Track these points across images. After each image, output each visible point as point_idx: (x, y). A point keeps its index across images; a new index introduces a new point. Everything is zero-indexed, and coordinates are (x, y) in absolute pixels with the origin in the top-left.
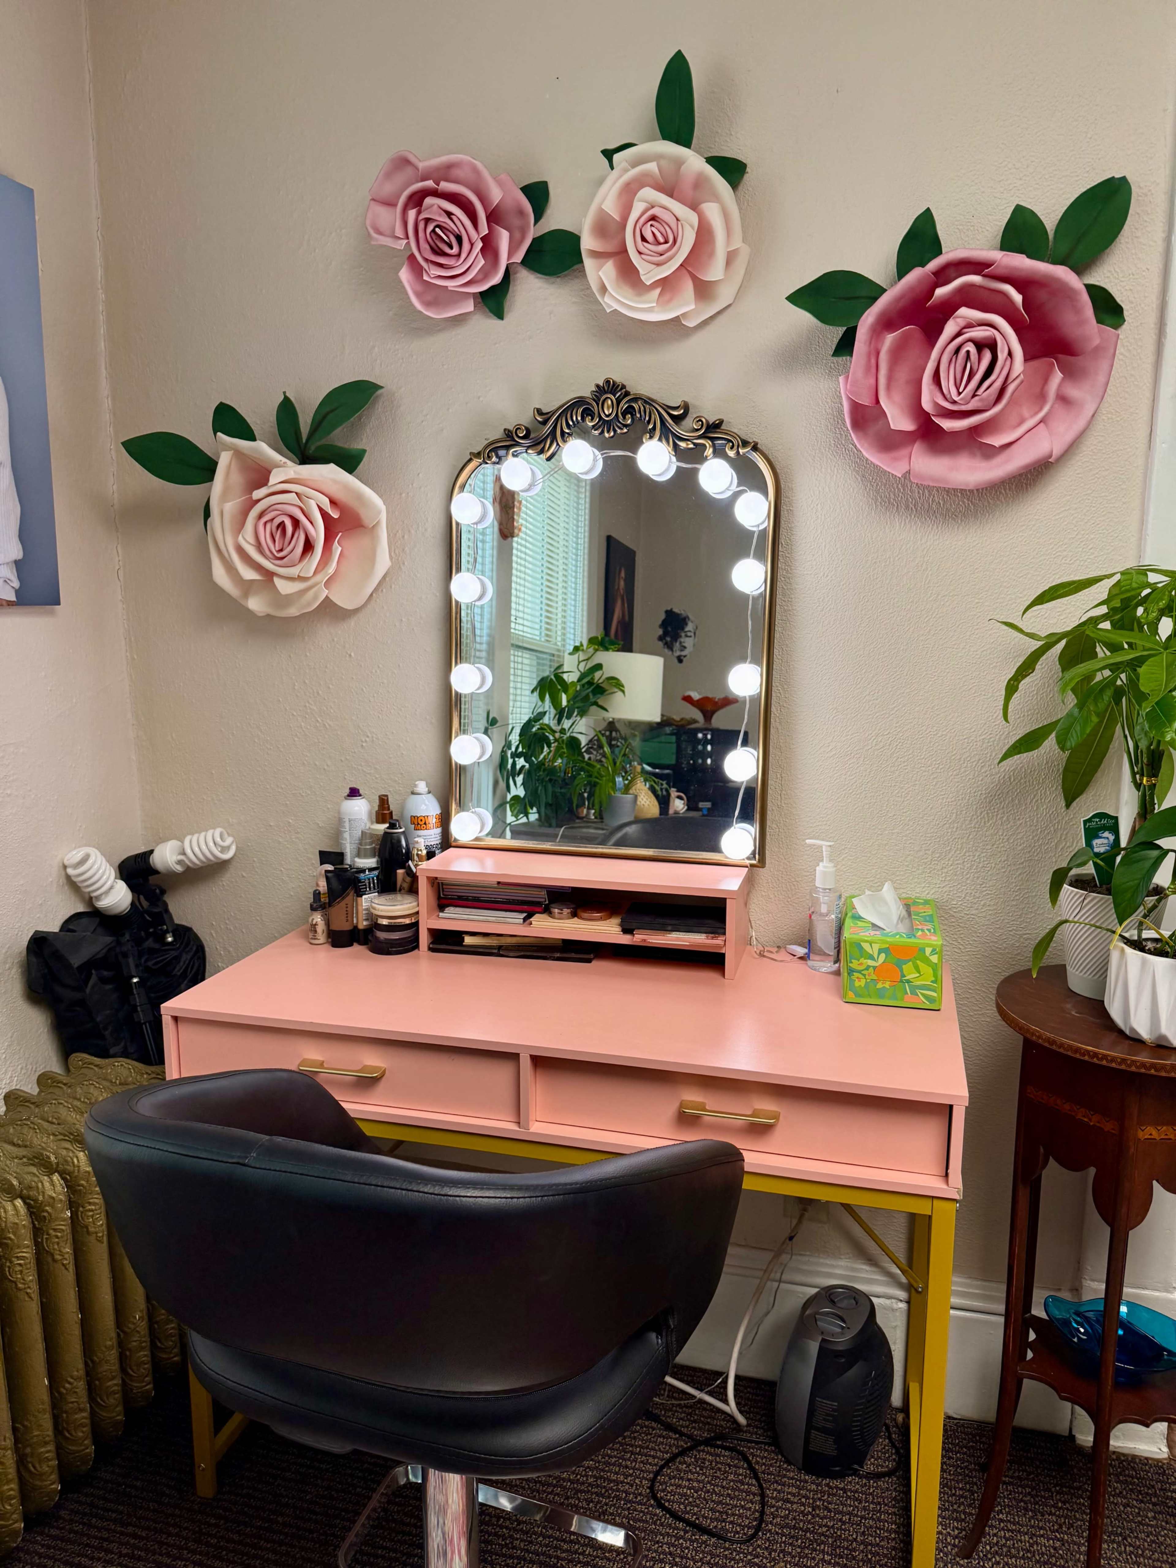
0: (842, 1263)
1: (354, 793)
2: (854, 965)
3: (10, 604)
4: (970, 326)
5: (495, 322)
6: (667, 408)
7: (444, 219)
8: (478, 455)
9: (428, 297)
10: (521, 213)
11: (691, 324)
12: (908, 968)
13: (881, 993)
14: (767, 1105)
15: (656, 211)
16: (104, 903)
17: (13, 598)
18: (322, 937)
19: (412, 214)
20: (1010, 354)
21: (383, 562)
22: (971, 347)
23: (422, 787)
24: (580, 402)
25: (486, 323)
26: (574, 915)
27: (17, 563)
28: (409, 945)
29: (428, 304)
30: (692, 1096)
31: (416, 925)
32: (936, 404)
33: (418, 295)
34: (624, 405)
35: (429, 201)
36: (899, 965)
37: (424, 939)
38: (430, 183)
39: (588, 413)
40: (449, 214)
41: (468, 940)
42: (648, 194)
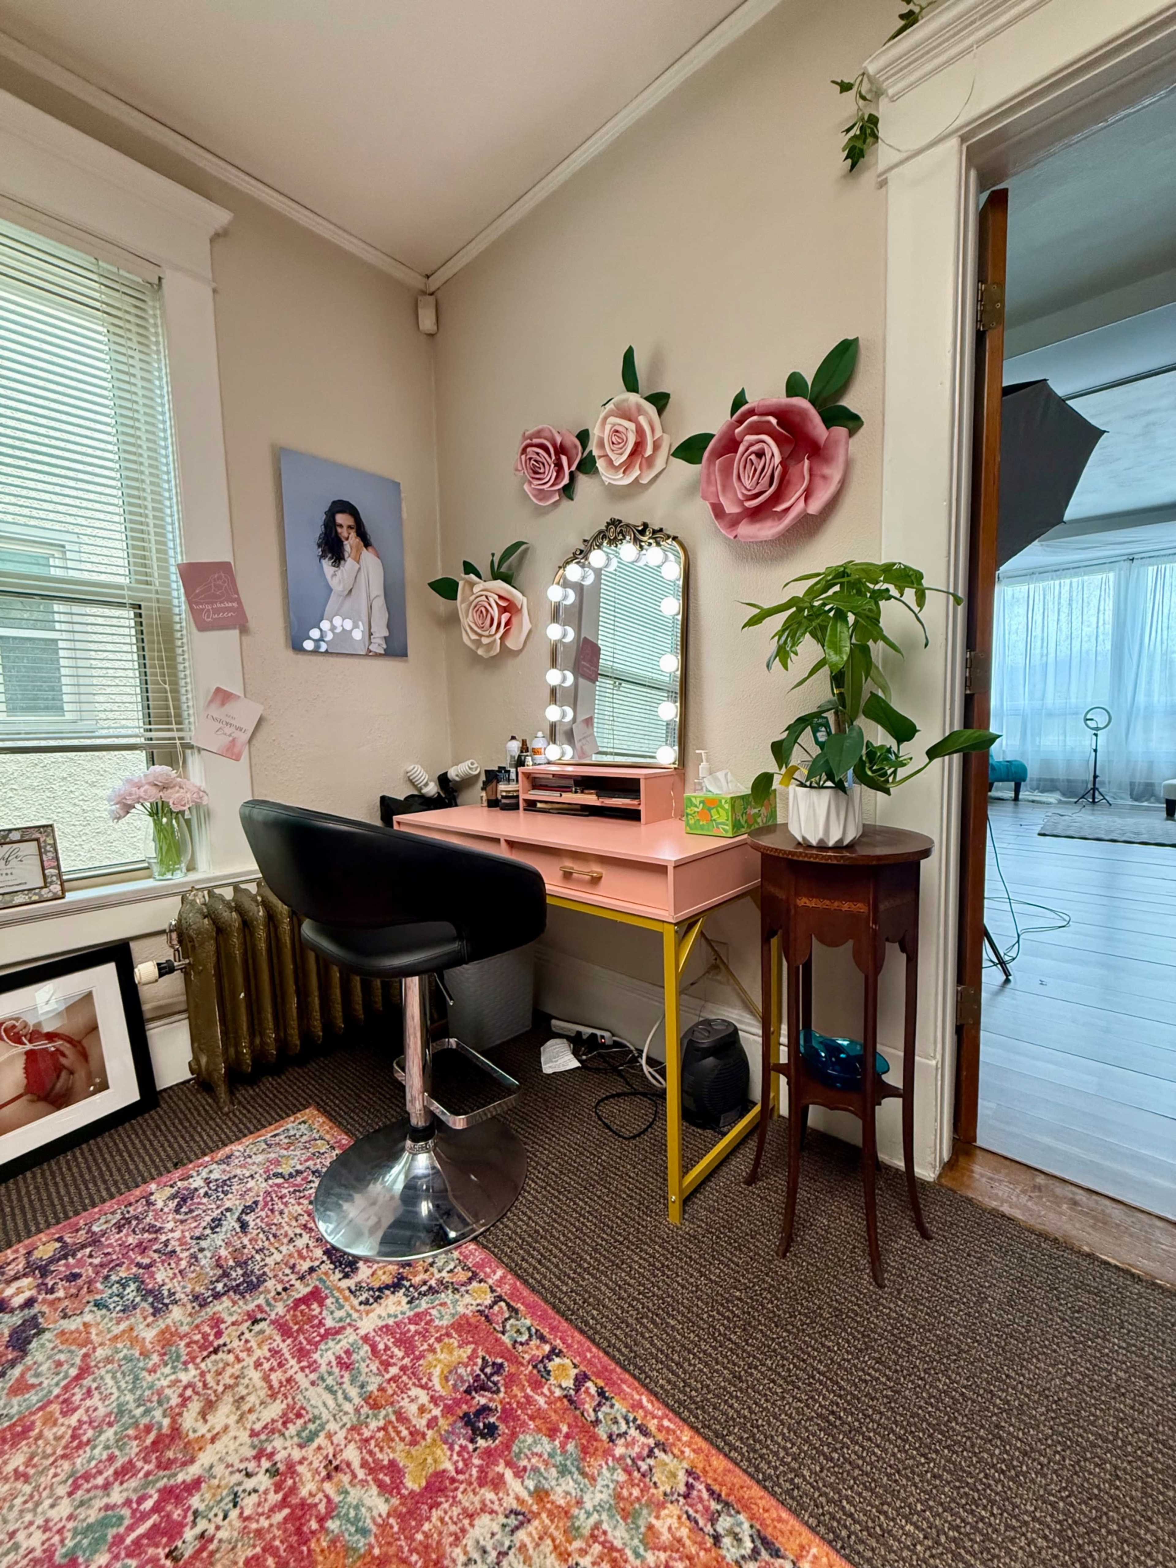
0: (736, 1011)
1: (513, 738)
2: (688, 811)
3: (381, 655)
4: (752, 445)
5: (571, 502)
6: (635, 526)
7: (535, 456)
8: (560, 568)
9: (541, 496)
10: (576, 447)
11: (644, 481)
12: (713, 812)
13: (702, 827)
14: (596, 869)
15: (617, 428)
16: (424, 791)
17: (382, 652)
18: (485, 804)
19: (523, 457)
20: (773, 455)
21: (527, 626)
22: (753, 457)
23: (540, 734)
24: (600, 532)
25: (566, 504)
26: (582, 792)
27: (385, 638)
28: (515, 807)
29: (540, 500)
30: (568, 864)
31: (517, 797)
32: (744, 495)
33: (535, 496)
34: (618, 530)
35: (529, 449)
36: (709, 810)
37: (522, 804)
38: (528, 441)
39: (604, 537)
40: (538, 454)
41: (539, 805)
42: (612, 420)
